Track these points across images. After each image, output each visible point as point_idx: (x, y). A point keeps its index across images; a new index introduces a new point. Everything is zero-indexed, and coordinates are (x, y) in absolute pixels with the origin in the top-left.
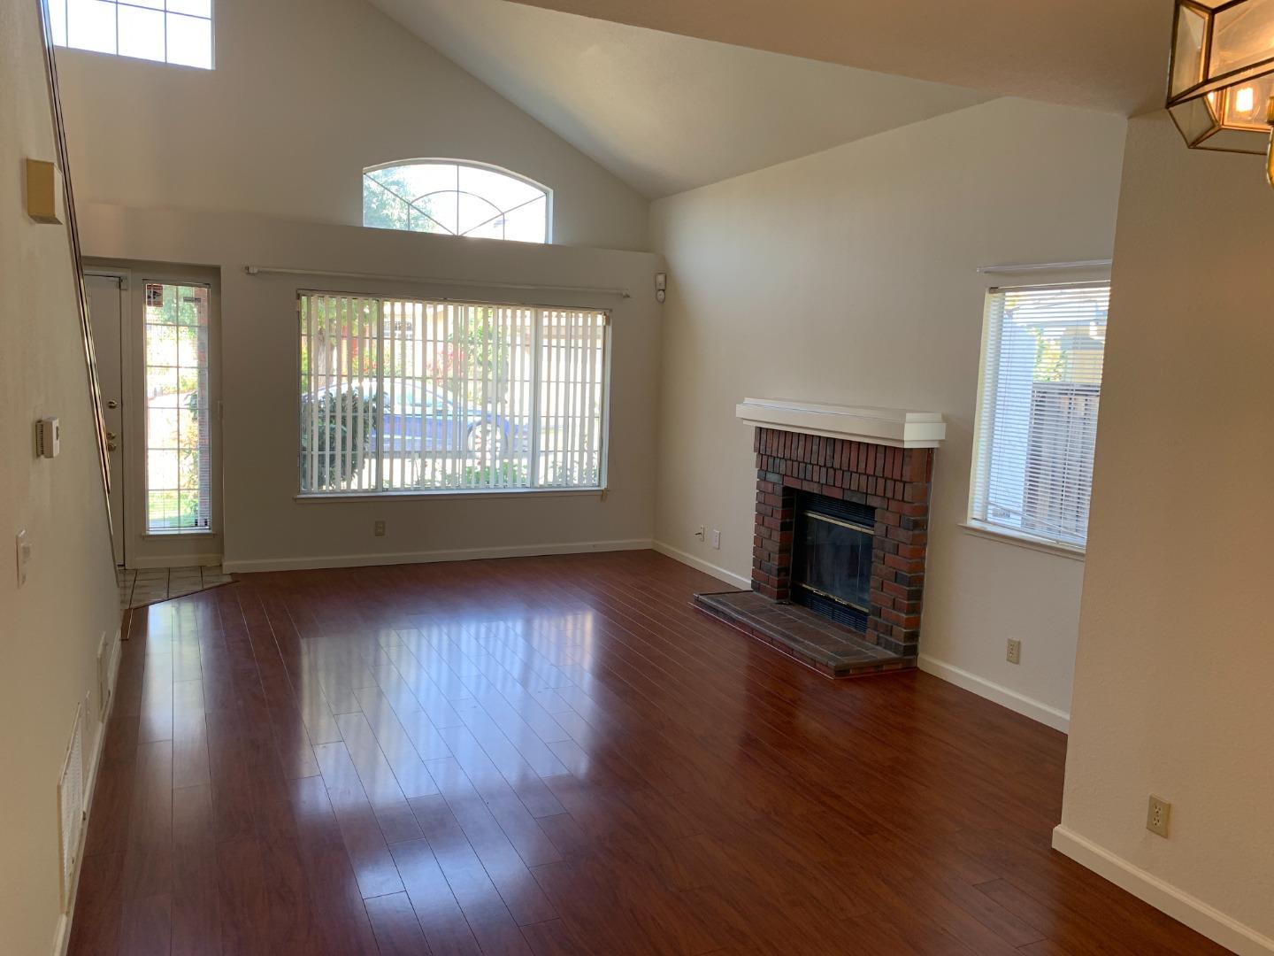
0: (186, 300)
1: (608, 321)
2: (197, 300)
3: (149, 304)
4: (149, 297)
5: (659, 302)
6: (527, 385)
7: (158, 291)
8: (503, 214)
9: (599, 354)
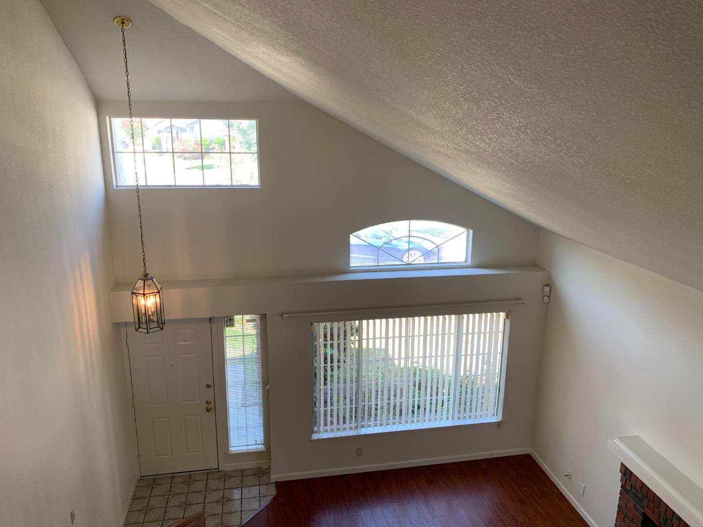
0: (248, 321)
1: (507, 317)
2: (253, 321)
3: (227, 326)
4: (227, 321)
5: (544, 303)
6: (451, 358)
7: (232, 318)
8: (438, 246)
9: (500, 335)
